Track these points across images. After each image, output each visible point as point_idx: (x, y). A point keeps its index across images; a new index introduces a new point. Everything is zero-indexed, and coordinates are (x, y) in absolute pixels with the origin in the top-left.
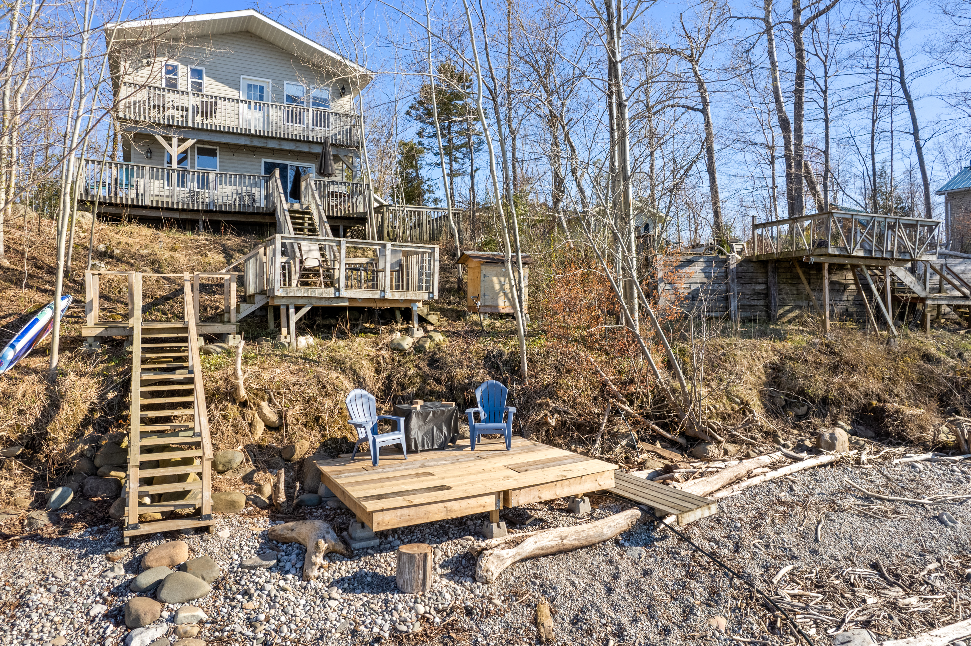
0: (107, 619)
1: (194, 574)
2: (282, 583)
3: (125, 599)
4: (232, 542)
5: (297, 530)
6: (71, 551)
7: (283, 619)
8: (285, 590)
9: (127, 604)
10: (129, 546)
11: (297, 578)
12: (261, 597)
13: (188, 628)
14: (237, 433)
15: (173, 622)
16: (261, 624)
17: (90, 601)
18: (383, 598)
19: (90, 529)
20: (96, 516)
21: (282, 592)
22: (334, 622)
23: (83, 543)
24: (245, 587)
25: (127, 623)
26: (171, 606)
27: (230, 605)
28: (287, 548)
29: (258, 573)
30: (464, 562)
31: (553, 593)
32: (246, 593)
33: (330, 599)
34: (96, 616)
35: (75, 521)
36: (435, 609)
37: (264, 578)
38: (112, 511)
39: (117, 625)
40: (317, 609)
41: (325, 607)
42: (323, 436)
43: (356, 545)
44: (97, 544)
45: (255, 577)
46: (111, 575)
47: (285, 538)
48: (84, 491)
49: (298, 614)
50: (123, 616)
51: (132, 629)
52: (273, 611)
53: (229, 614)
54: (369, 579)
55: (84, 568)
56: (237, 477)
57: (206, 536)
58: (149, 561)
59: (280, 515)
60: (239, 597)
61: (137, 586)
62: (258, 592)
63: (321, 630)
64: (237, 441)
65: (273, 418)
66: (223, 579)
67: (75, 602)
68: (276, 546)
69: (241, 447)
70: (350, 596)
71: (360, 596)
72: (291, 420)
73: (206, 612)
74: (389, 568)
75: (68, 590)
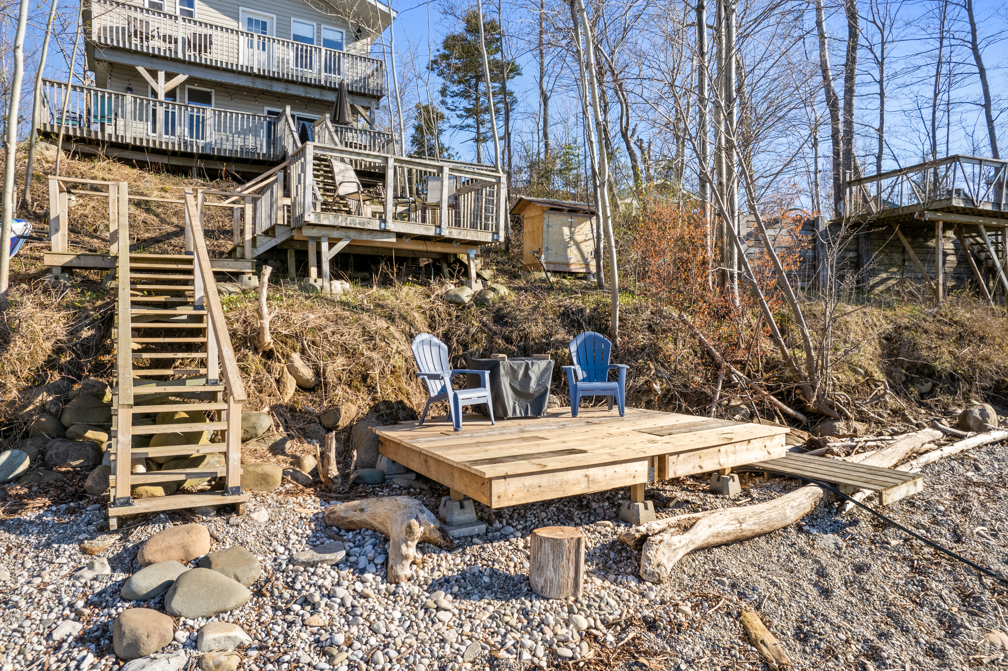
0: (84, 644)
1: (222, 571)
2: (359, 586)
3: (113, 611)
4: (273, 528)
5: (369, 510)
6: (23, 539)
7: (373, 641)
8: (366, 597)
9: (117, 620)
10: (116, 532)
11: (379, 579)
12: (331, 608)
13: (222, 658)
14: (260, 392)
15: (195, 648)
16: (340, 651)
17: (53, 616)
18: (518, 606)
19: (54, 508)
20: (64, 490)
21: (362, 601)
22: (457, 646)
23: (44, 527)
24: (304, 593)
25: (117, 651)
26: (190, 622)
27: (284, 620)
28: (354, 536)
29: (319, 571)
30: (612, 555)
31: (756, 597)
32: (306, 601)
33: (438, 609)
34: (64, 641)
35: (30, 496)
36: (602, 621)
37: (329, 578)
38: (89, 483)
39: (100, 654)
40: (422, 625)
41: (434, 623)
42: (374, 399)
43: (455, 532)
44: (65, 529)
45: (316, 578)
46: (88, 575)
47: (351, 522)
48: (46, 459)
49: (395, 634)
50: (111, 639)
51: (126, 661)
52: (354, 629)
53: (286, 635)
54: (486, 579)
55: (45, 565)
56: (263, 448)
57: (234, 519)
58: (149, 553)
59: (332, 495)
60: (297, 607)
61: (133, 592)
62: (326, 600)
63: (439, 658)
64: (262, 402)
65: (307, 373)
66: (268, 580)
67: (28, 617)
68: (337, 534)
69: (267, 409)
70: (466, 604)
71: (482, 603)
72: (331, 378)
73: (249, 632)
74: (512, 564)
75: (15, 598)
